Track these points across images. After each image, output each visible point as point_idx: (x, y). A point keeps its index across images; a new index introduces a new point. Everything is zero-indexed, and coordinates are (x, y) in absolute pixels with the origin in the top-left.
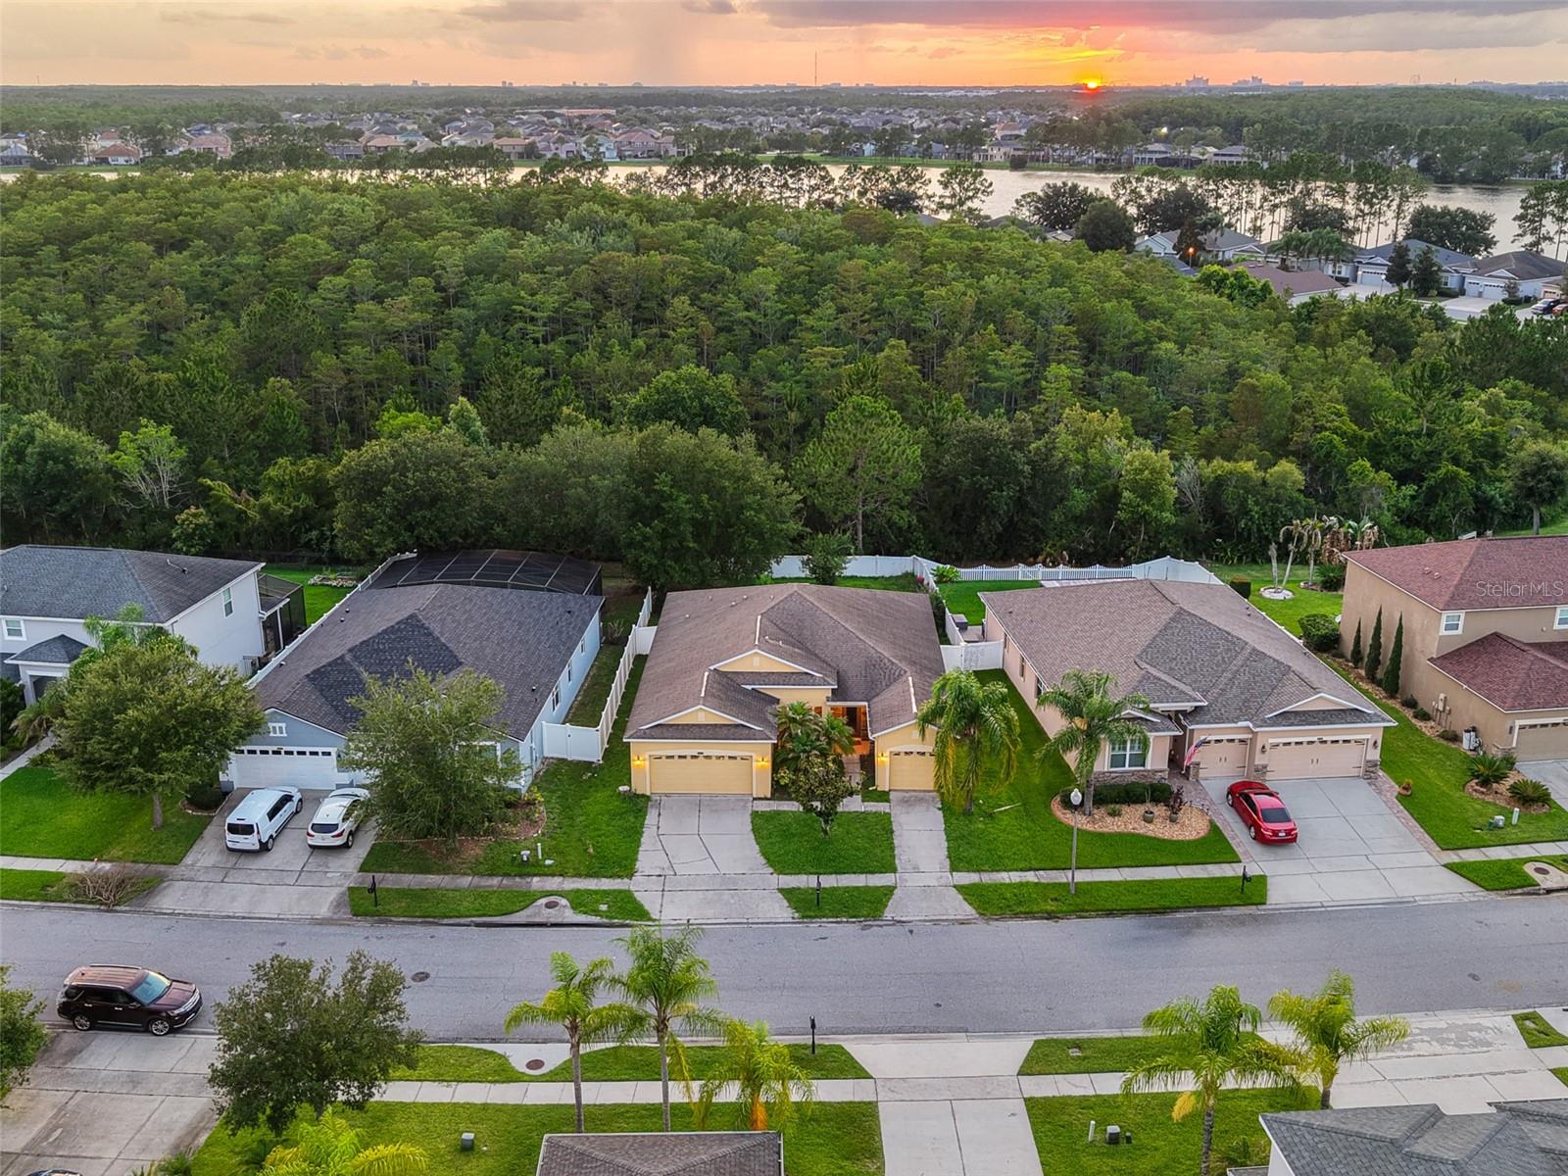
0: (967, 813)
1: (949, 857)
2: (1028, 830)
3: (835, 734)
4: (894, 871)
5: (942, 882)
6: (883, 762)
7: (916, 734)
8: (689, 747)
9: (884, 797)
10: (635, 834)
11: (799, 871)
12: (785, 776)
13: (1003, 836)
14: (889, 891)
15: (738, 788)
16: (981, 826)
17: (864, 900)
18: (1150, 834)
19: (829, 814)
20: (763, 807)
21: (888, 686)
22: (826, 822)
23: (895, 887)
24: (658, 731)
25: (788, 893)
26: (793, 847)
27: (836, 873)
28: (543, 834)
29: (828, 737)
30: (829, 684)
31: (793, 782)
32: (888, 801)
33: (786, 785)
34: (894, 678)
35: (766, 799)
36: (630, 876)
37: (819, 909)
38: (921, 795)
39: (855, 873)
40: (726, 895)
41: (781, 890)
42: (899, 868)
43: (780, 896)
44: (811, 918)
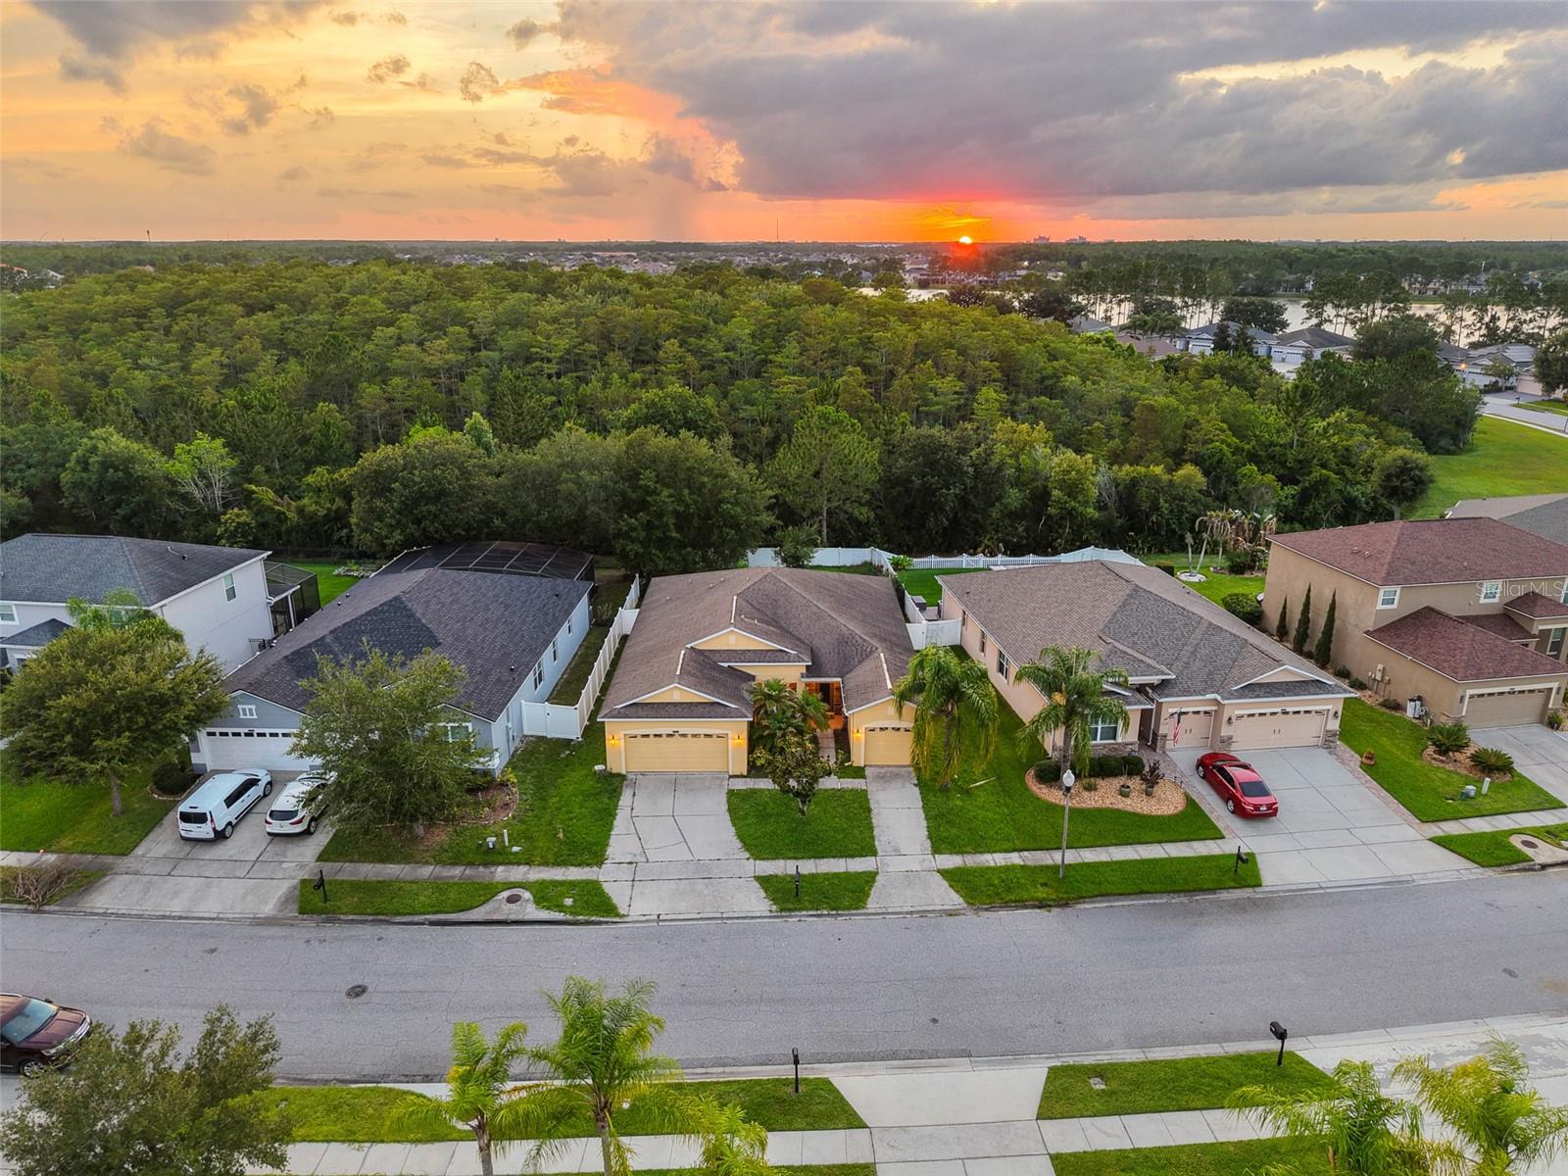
0: (944, 790)
1: (930, 837)
2: (1008, 807)
3: (810, 710)
4: (874, 853)
5: (926, 865)
6: (858, 738)
7: (892, 710)
8: (664, 726)
9: (859, 773)
10: (607, 817)
11: (776, 855)
12: (762, 756)
13: (982, 814)
14: (870, 877)
15: (714, 765)
16: (958, 803)
17: (846, 889)
18: (1129, 809)
19: (807, 796)
20: (740, 785)
21: (860, 662)
22: (804, 802)
23: (877, 873)
24: (633, 710)
25: (765, 881)
26: (770, 828)
27: (815, 858)
28: (514, 817)
29: (804, 714)
30: (803, 661)
31: (770, 763)
32: (864, 777)
33: (763, 765)
34: (867, 654)
35: (742, 776)
36: (600, 863)
37: (799, 901)
38: (897, 770)
39: (834, 857)
40: (700, 885)
41: (758, 878)
42: (879, 851)
43: (757, 885)
44: (790, 910)
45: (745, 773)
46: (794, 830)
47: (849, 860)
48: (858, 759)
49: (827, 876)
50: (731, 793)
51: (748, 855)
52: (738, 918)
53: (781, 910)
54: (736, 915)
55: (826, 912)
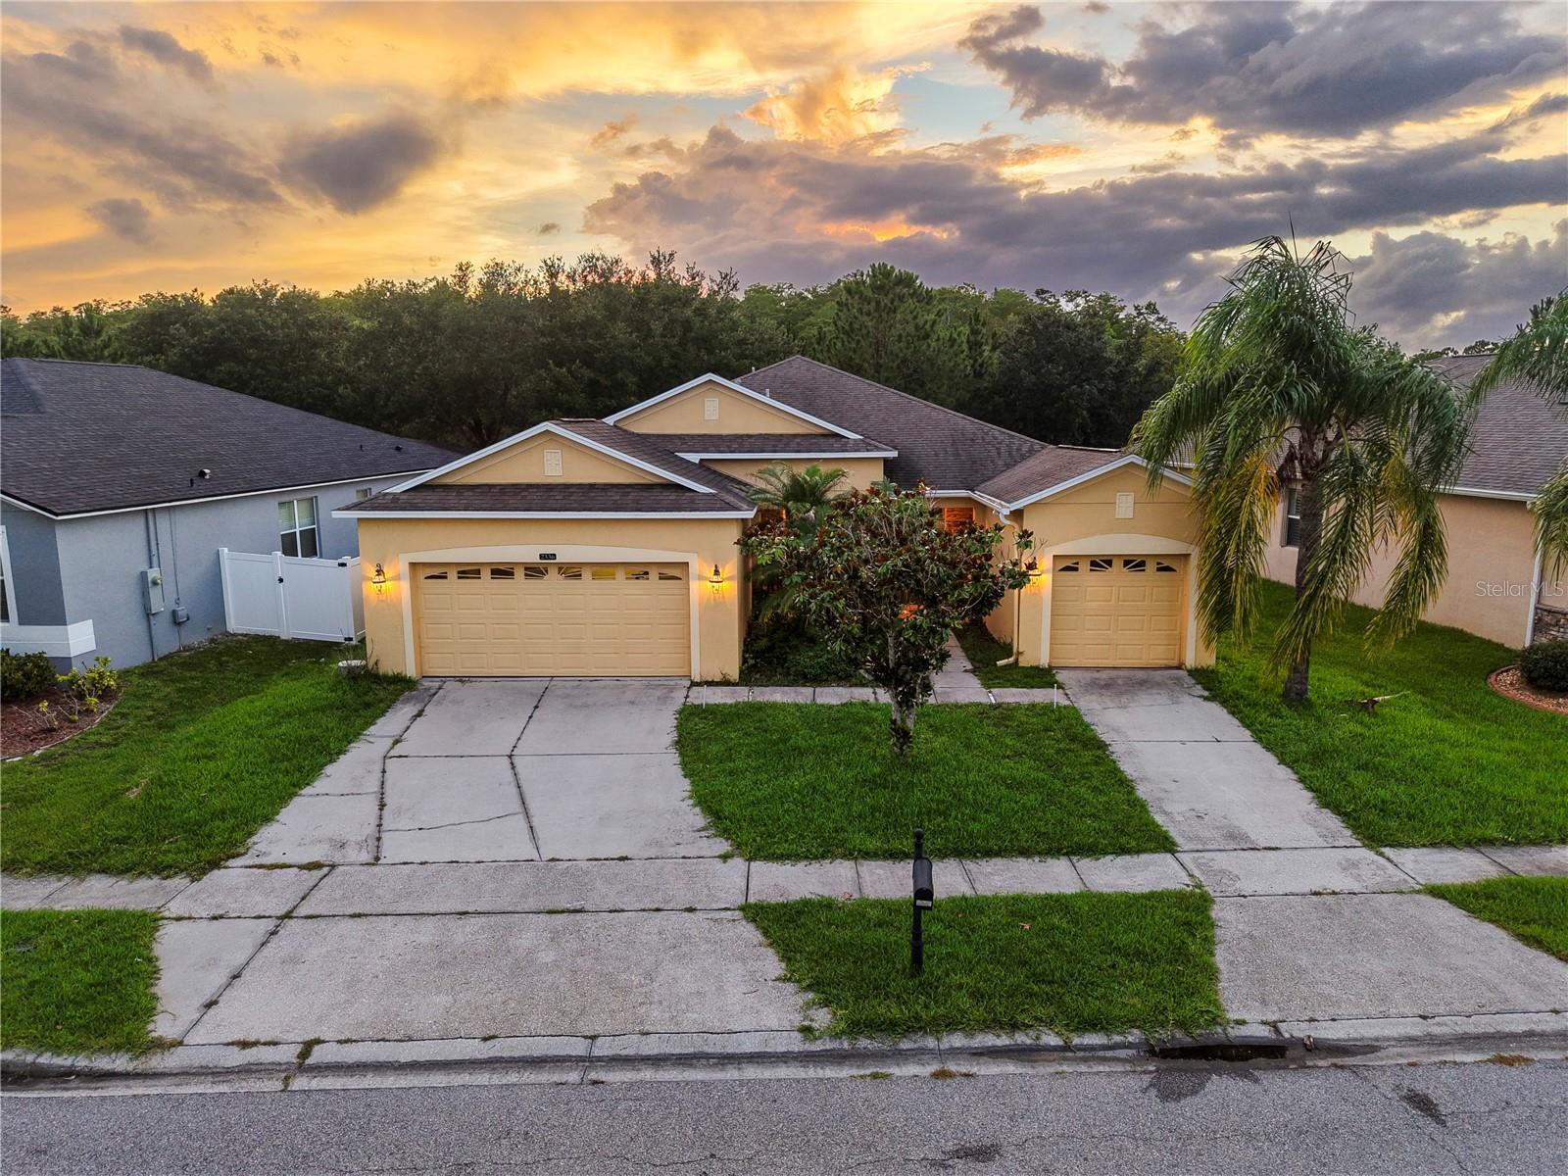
2: (1511, 739)
4: (1167, 845)
5: (1373, 877)
6: (1031, 588)
7: (1127, 505)
8: (517, 539)
11: (822, 844)
14: (1188, 910)
15: (650, 657)
20: (715, 699)
21: (1011, 465)
23: (1202, 899)
24: (431, 497)
32: (1058, 685)
34: (1022, 454)
35: (727, 680)
36: (204, 866)
37: (927, 988)
38: (1140, 674)
39: (1025, 853)
40: (530, 935)
41: (756, 913)
42: (1178, 840)
43: (750, 933)
44: (890, 1027)
45: (734, 675)
46: (875, 783)
47: (1085, 864)
48: (1034, 646)
49: (1018, 907)
50: (689, 714)
51: (723, 846)
52: (657, 1061)
53: (855, 1028)
54: (651, 1047)
55: (1051, 1039)
